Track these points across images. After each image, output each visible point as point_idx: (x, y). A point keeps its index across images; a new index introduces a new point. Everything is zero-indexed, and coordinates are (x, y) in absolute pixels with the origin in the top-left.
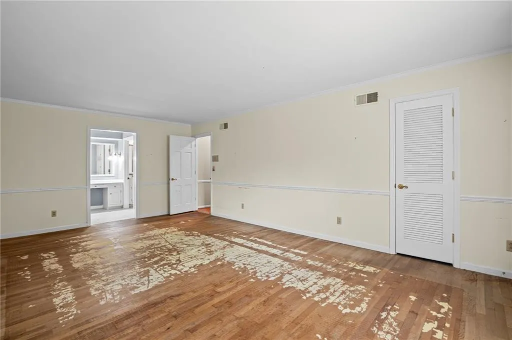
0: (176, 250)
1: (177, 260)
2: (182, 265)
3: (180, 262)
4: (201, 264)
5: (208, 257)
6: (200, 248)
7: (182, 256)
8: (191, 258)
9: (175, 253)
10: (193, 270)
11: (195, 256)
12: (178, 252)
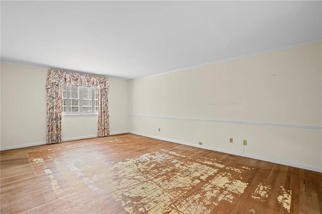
0: (143, 172)
1: (138, 164)
2: (134, 162)
3: (136, 164)
4: (123, 162)
5: (118, 166)
6: (123, 174)
7: (136, 168)
8: (129, 166)
9: (142, 170)
10: (128, 160)
11: (127, 167)
12: (140, 171)
